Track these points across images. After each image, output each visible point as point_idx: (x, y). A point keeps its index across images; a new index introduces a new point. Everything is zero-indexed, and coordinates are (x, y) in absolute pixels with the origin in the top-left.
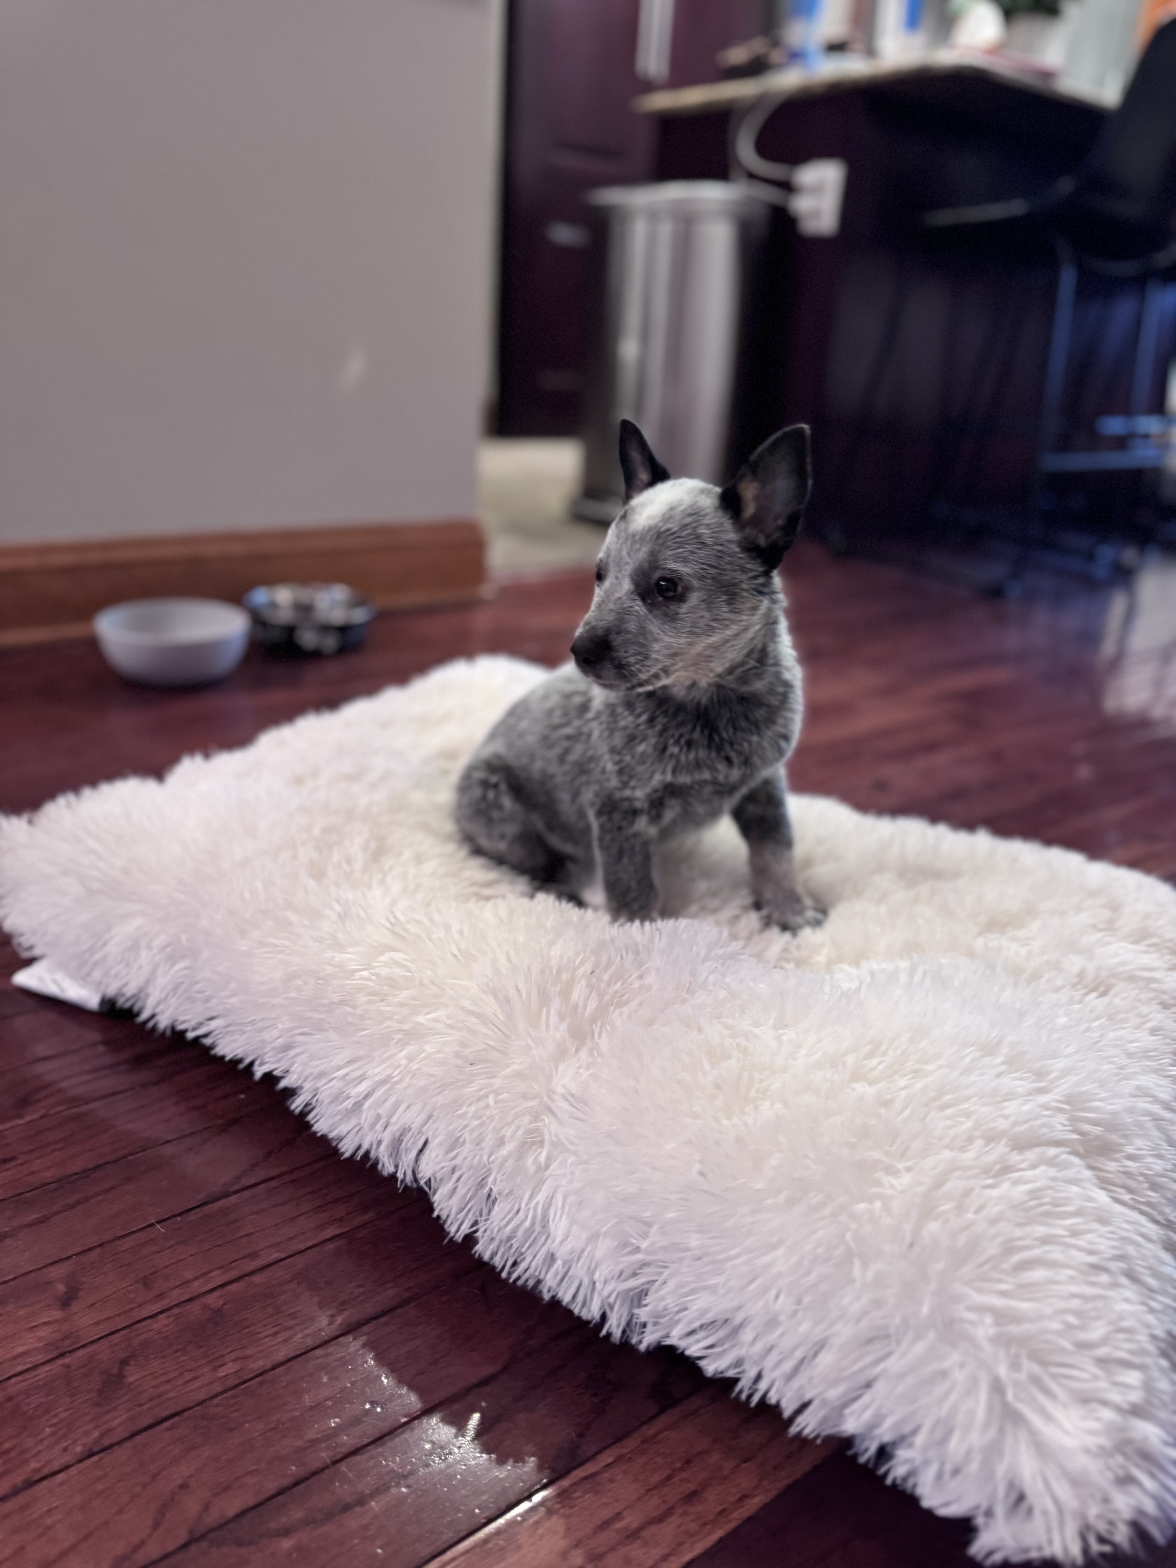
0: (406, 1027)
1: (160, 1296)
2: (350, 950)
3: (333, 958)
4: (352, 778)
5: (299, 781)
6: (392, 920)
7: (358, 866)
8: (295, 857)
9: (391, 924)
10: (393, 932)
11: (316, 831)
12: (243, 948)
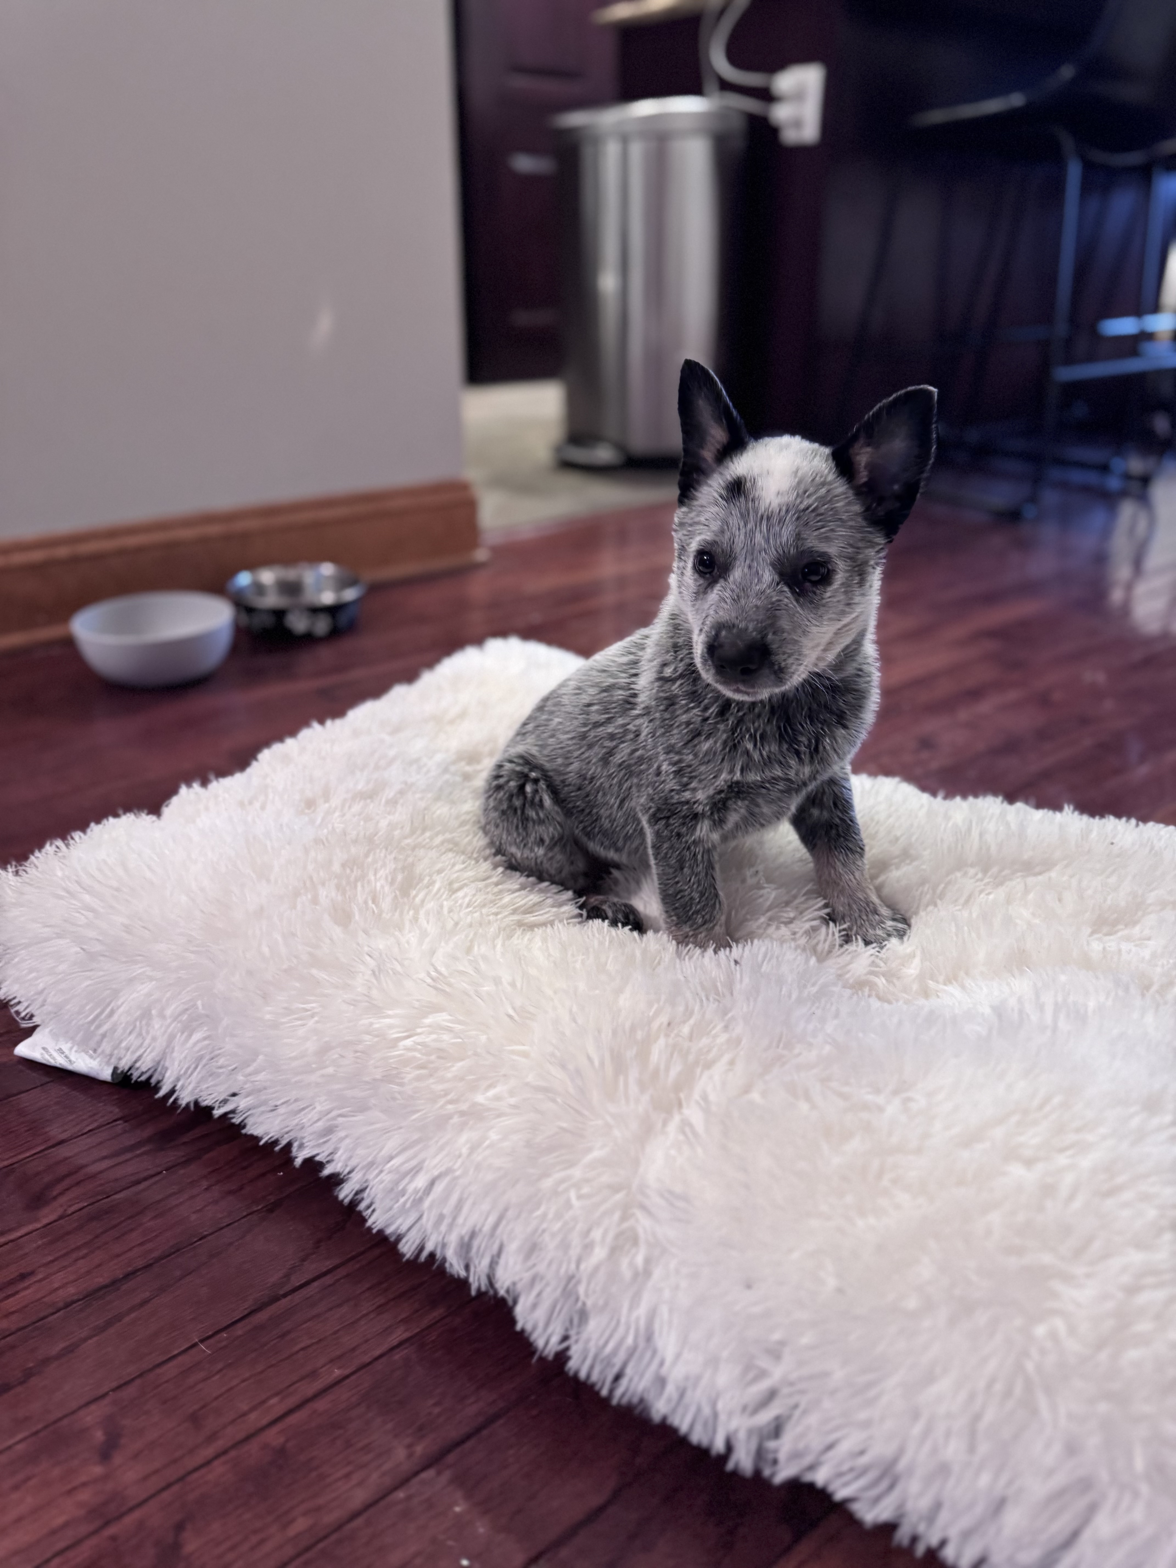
0: (464, 1107)
1: (212, 1437)
2: (390, 1012)
3: (371, 1024)
4: (369, 796)
5: (310, 804)
6: (433, 974)
7: (386, 904)
8: (315, 901)
9: (432, 979)
10: (436, 988)
11: (336, 867)
12: (268, 1017)
